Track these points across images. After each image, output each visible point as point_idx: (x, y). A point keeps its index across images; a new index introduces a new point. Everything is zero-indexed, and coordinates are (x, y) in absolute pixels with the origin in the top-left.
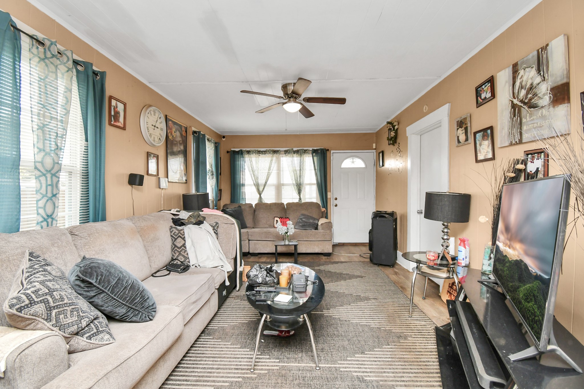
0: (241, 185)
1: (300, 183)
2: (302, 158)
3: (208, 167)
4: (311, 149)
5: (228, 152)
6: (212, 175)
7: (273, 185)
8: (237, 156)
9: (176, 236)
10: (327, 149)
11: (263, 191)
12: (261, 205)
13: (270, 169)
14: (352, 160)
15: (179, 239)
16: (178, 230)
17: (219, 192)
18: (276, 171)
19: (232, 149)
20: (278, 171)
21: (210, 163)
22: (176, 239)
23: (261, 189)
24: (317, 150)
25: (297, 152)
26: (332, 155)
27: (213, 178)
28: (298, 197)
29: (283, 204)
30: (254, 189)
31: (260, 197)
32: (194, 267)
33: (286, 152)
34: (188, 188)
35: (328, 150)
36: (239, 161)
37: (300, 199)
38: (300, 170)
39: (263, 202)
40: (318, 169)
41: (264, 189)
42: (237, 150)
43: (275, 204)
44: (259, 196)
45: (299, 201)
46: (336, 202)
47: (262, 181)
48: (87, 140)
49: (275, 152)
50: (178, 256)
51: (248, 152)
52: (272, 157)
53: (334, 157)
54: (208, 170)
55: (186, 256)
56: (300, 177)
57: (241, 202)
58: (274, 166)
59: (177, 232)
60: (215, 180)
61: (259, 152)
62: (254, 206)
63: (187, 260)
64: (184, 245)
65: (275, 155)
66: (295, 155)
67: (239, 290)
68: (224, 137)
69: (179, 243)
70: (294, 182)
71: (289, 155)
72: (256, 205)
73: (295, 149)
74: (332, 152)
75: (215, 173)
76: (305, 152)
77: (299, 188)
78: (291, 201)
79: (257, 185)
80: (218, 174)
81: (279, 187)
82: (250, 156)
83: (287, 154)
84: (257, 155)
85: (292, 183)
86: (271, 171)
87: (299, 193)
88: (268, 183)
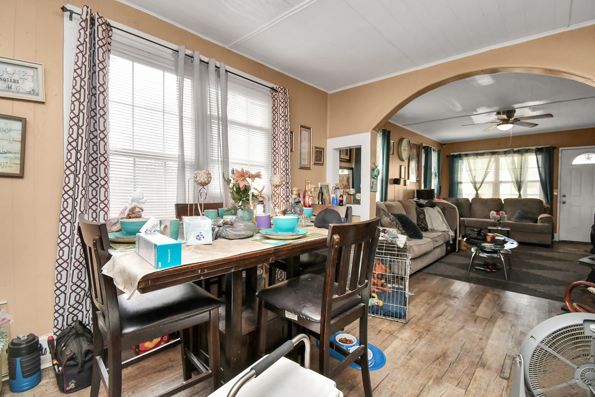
0: (459, 183)
1: (520, 181)
2: (523, 158)
3: (433, 170)
4: (534, 148)
5: (447, 156)
6: (436, 176)
7: (490, 182)
8: (456, 159)
9: (420, 212)
10: (554, 146)
11: (480, 188)
12: (477, 199)
13: (487, 168)
14: (587, 156)
15: (422, 215)
16: (421, 209)
17: (440, 188)
18: (494, 170)
19: (451, 154)
20: (496, 170)
21: (434, 167)
22: (420, 214)
23: (478, 186)
24: (542, 149)
25: (518, 152)
26: (560, 152)
27: (436, 178)
28: (518, 194)
29: (500, 200)
30: (471, 186)
31: (477, 194)
32: (431, 230)
33: (505, 153)
34: (420, 186)
35: (555, 148)
36: (457, 163)
37: (520, 195)
38: (521, 168)
39: (480, 197)
40: (542, 167)
41: (481, 186)
42: (456, 154)
43: (492, 200)
44: (476, 192)
45: (519, 197)
46: (564, 199)
47: (479, 179)
48: (383, 164)
49: (493, 153)
50: (421, 223)
51: (467, 155)
52: (491, 158)
53: (563, 153)
54: (432, 172)
55: (426, 224)
56: (521, 174)
57: (458, 197)
58: (493, 166)
59: (420, 210)
60: (437, 179)
61: (477, 155)
62: (470, 201)
63: (426, 226)
64: (425, 218)
65: (494, 156)
66: (516, 155)
67: (458, 252)
68: (444, 144)
69: (422, 216)
70: (514, 180)
71: (509, 155)
72: (473, 200)
73: (515, 149)
74: (560, 149)
75: (437, 174)
76: (527, 151)
77: (519, 185)
78: (509, 197)
79: (474, 183)
80: (440, 174)
81: (496, 185)
82: (468, 158)
83: (506, 154)
84: (475, 157)
85: (511, 180)
86: (488, 170)
87: (519, 189)
88: (485, 181)
